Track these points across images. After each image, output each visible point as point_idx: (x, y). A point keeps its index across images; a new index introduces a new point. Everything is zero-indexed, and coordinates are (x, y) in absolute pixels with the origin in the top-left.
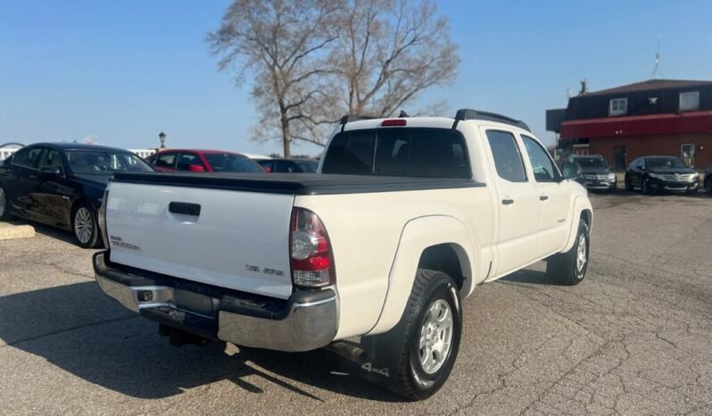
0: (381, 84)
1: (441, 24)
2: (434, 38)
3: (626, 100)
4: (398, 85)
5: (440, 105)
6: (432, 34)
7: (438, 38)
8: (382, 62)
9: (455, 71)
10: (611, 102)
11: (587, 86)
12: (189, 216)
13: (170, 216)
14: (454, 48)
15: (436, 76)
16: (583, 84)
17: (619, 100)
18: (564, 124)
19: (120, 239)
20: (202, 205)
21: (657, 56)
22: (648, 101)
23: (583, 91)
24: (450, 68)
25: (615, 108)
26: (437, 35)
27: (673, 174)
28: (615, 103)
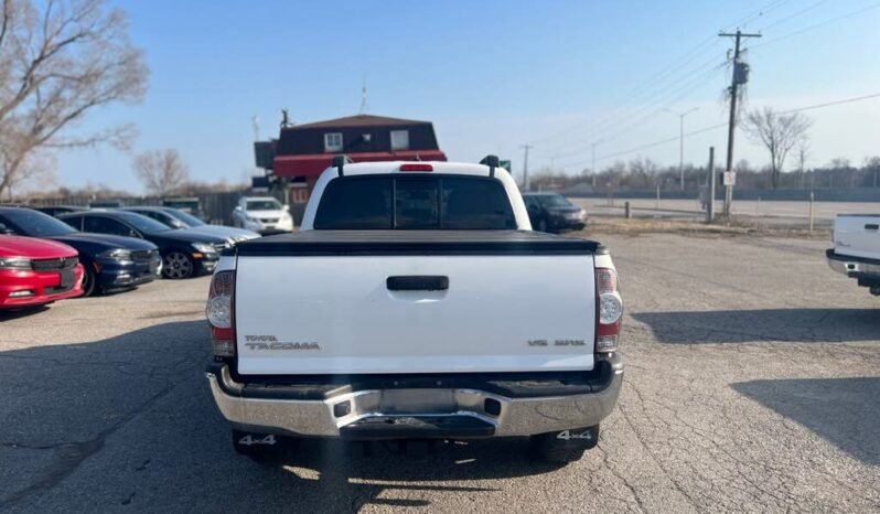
0: (27, 93)
1: (114, 18)
2: (104, 37)
3: (341, 135)
4: (55, 98)
5: (125, 129)
6: (102, 30)
7: (111, 37)
8: (24, 61)
9: (144, 85)
10: (326, 137)
11: (290, 116)
12: (426, 292)
13: (391, 295)
14: (137, 54)
15: (119, 89)
16: (285, 113)
17: (334, 135)
18: (277, 159)
19: (272, 338)
20: (450, 276)
21: (364, 90)
22: (362, 139)
23: (285, 121)
24: (136, 80)
25: (330, 144)
26: (110, 32)
28: (330, 138)
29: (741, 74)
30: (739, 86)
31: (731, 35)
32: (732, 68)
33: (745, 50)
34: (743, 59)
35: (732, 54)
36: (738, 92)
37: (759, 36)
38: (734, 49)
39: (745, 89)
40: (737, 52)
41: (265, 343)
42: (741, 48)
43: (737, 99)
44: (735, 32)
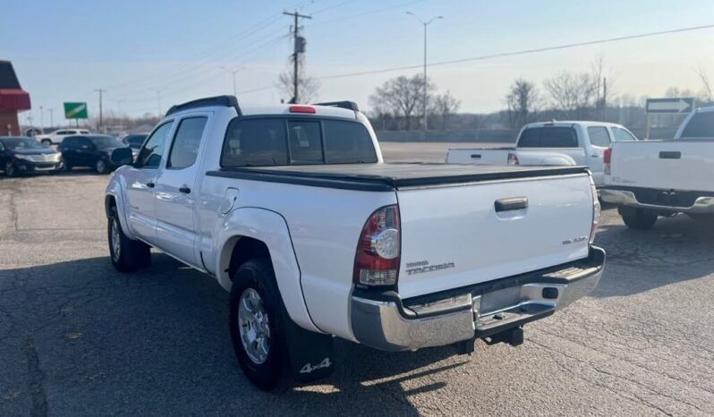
19: (425, 263)
27: (40, 154)
29: (300, 45)
30: (299, 54)
31: (291, 14)
32: (293, 40)
33: (302, 27)
34: (301, 34)
35: (293, 30)
36: (298, 59)
37: (310, 18)
38: (294, 24)
39: (304, 57)
40: (296, 28)
41: (419, 268)
42: (299, 26)
43: (299, 64)
44: (293, 12)
